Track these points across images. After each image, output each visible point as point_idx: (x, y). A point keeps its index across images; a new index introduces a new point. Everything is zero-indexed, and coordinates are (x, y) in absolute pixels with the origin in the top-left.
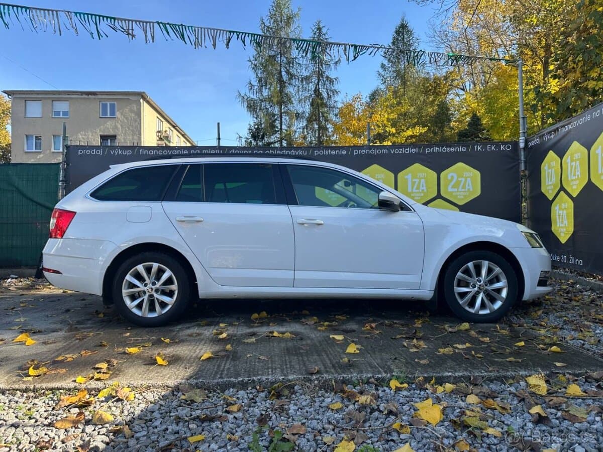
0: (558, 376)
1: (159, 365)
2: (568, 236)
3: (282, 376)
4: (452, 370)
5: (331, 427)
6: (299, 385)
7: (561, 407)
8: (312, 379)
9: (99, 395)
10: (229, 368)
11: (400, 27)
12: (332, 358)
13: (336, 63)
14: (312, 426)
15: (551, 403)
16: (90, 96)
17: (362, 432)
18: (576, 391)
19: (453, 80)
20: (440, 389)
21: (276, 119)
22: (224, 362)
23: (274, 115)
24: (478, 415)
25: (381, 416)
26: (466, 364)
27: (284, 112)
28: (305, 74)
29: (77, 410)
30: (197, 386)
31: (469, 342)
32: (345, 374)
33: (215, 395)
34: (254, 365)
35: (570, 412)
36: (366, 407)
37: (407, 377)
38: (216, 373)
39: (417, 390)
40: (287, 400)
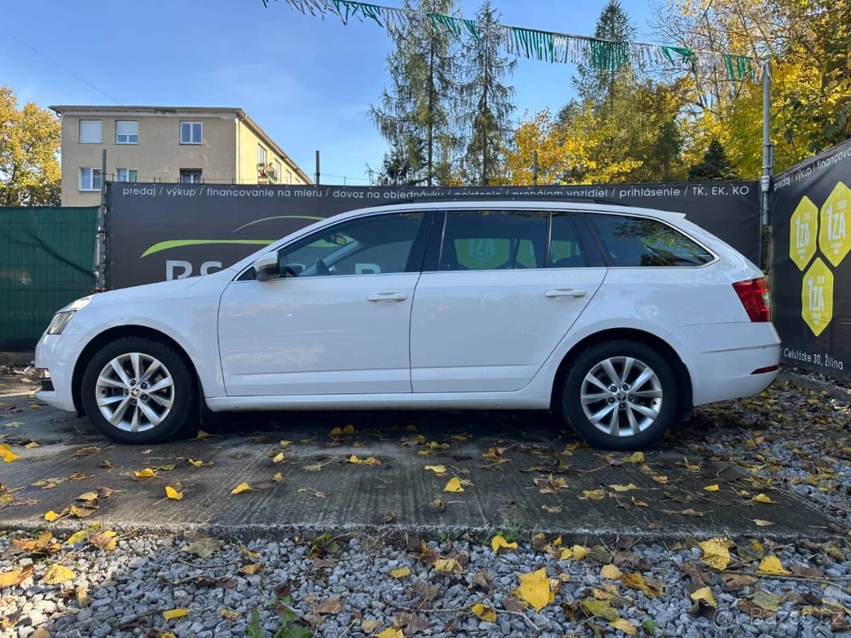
0: (750, 543)
1: (169, 499)
2: (824, 326)
3: (335, 523)
4: (591, 526)
5: (381, 605)
6: (356, 538)
7: (742, 592)
8: (378, 530)
9: (69, 540)
10: (265, 508)
11: (607, 11)
12: (420, 499)
13: (512, 64)
14: (353, 602)
15: (730, 584)
16: (167, 114)
17: (423, 616)
18: (774, 567)
19: (686, 91)
20: (566, 553)
21: (423, 147)
22: (262, 498)
23: (420, 142)
24: (610, 596)
25: (462, 592)
26: (616, 517)
27: (435, 138)
28: (466, 81)
29: (29, 561)
30: (211, 533)
31: (635, 482)
32: (428, 524)
33: (233, 546)
34: (303, 505)
35: (753, 601)
36: (444, 576)
37: (519, 532)
38: (244, 514)
39: (531, 554)
40: (334, 560)
